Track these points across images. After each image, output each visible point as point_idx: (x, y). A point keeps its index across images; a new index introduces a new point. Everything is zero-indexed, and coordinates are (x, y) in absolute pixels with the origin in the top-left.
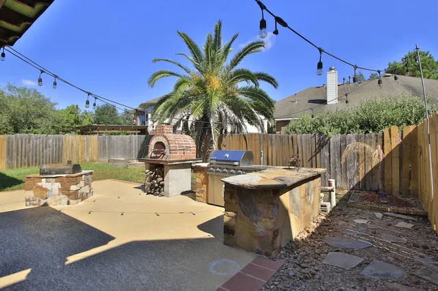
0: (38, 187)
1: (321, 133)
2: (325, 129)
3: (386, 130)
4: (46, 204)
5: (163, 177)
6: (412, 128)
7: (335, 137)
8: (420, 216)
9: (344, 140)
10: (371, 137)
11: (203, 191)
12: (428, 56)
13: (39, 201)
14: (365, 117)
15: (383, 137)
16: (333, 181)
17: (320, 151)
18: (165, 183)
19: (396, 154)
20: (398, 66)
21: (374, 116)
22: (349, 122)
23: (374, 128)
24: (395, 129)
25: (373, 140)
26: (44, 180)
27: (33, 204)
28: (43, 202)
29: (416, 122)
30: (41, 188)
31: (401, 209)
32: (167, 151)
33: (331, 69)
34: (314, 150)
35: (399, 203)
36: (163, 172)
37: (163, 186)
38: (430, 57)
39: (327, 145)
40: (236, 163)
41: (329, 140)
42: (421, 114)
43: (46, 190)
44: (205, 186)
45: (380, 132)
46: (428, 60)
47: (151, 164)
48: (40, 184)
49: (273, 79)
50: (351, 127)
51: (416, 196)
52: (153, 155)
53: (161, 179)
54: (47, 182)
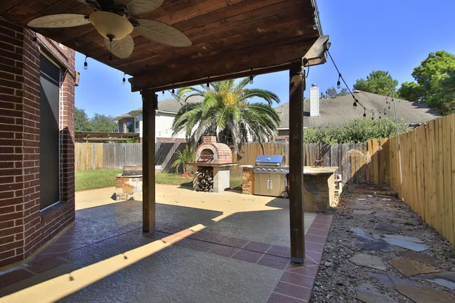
0: (126, 185)
1: (324, 143)
2: (327, 139)
3: (369, 141)
4: (132, 199)
5: (212, 177)
6: (386, 139)
7: (334, 145)
8: (393, 196)
9: (340, 148)
10: (359, 146)
11: (249, 186)
12: (388, 75)
13: (127, 196)
14: (354, 132)
15: (367, 146)
16: (340, 176)
17: (323, 156)
18: (214, 181)
19: (376, 158)
20: (365, 83)
21: (361, 131)
22: (343, 134)
23: (361, 139)
24: (375, 140)
25: (361, 148)
26: (130, 179)
27: (122, 199)
28: (129, 197)
29: (388, 136)
30: (128, 185)
31: (382, 192)
32: (215, 156)
33: (313, 86)
34: (318, 155)
35: (381, 189)
36: (212, 173)
37: (212, 184)
38: (390, 77)
39: (328, 152)
40: (278, 164)
41: (330, 147)
42: (391, 130)
43: (132, 187)
44: (251, 182)
45: (365, 143)
46: (388, 80)
47: (199, 167)
48: (127, 183)
49: (275, 96)
50: (344, 138)
51: (389, 186)
52: (200, 160)
53: (211, 178)
54: (133, 181)
